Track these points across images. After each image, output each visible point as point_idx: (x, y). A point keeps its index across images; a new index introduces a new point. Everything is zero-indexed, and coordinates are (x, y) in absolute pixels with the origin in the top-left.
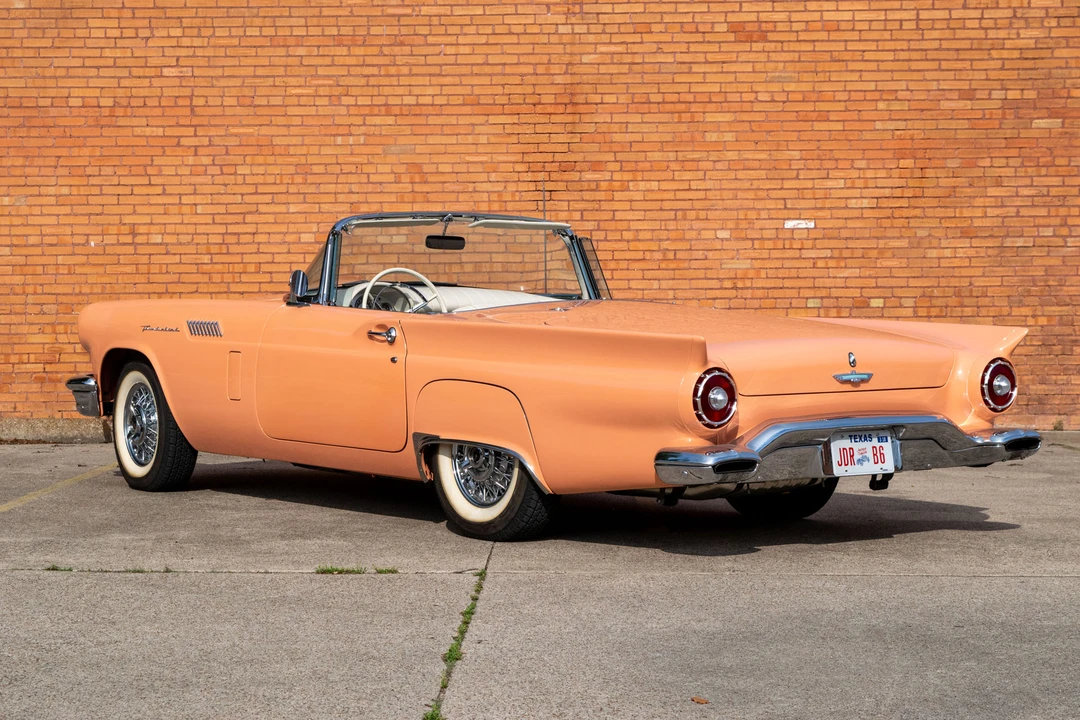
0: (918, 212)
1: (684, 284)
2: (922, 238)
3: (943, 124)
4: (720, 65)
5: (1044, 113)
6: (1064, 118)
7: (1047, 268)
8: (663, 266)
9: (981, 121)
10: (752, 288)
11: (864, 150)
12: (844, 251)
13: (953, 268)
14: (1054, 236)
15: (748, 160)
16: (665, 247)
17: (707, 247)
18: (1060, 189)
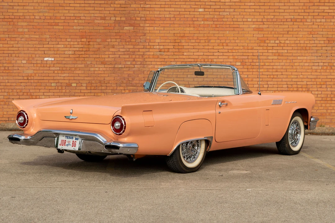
0: (87, 56)
1: (11, 78)
2: (88, 64)
3: (95, 28)
4: (23, 7)
5: (128, 25)
6: (134, 27)
7: (129, 75)
8: (4, 72)
9: (108, 27)
10: (33, 79)
11: (70, 35)
12: (64, 68)
13: (99, 74)
14: (131, 64)
15: (32, 38)
16: (5, 66)
17: (18, 66)
18: (133, 49)
